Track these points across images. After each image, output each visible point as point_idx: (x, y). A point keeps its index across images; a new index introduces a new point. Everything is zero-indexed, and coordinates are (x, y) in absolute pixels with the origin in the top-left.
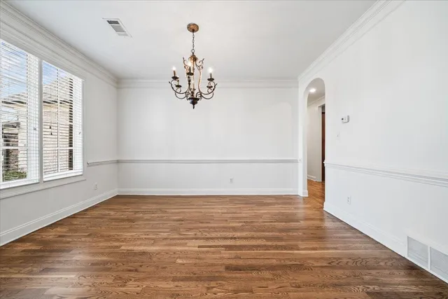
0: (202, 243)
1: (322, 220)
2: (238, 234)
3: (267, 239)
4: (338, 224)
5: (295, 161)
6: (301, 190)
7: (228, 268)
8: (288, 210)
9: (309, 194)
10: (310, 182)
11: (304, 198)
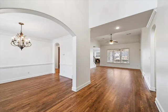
0: (28, 91)
1: (59, 77)
2: (39, 86)
3: (48, 84)
4: (62, 77)
5: (52, 64)
6: (53, 72)
7: (40, 91)
8: (50, 77)
9: (56, 72)
10: (56, 69)
11: (54, 74)
